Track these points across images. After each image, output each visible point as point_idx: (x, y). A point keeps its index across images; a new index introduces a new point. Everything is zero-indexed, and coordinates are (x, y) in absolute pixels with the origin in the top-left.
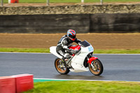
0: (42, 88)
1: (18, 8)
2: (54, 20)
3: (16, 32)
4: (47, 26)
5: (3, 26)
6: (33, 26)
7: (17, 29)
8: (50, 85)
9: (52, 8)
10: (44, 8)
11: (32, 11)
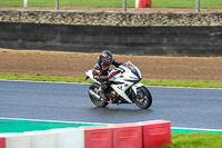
0: (184, 144)
1: (150, 15)
2: (207, 36)
3: (146, 54)
4: (196, 45)
5: (127, 44)
6: (174, 45)
7: (148, 48)
8: (196, 138)
9: (204, 16)
10: (191, 16)
11: (172, 21)
